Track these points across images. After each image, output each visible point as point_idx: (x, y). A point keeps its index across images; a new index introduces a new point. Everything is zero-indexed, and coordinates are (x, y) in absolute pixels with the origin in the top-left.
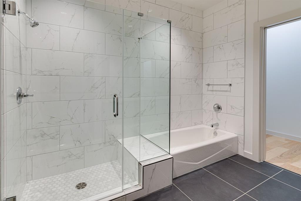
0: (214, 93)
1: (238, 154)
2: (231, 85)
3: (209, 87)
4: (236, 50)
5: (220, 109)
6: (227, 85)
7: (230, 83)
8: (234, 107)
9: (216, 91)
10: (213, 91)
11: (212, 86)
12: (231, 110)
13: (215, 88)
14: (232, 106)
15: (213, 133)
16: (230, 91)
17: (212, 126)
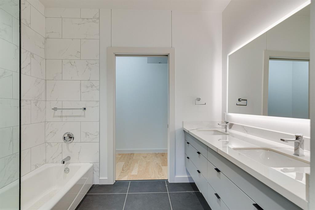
0: (64, 119)
1: (94, 184)
2: (85, 109)
3: (56, 112)
4: (91, 70)
5: (72, 138)
6: (81, 109)
7: (84, 107)
8: (89, 134)
9: (66, 116)
10: (61, 117)
11: (61, 110)
12: (86, 137)
13: (65, 113)
14: (86, 133)
15: (64, 170)
16: (84, 116)
17: (63, 162)
